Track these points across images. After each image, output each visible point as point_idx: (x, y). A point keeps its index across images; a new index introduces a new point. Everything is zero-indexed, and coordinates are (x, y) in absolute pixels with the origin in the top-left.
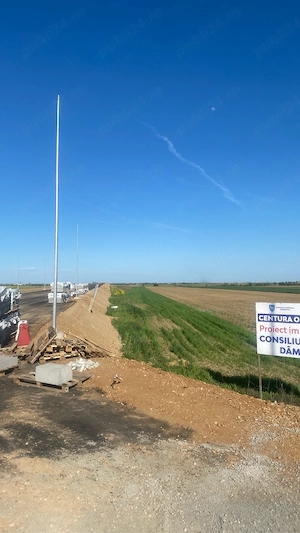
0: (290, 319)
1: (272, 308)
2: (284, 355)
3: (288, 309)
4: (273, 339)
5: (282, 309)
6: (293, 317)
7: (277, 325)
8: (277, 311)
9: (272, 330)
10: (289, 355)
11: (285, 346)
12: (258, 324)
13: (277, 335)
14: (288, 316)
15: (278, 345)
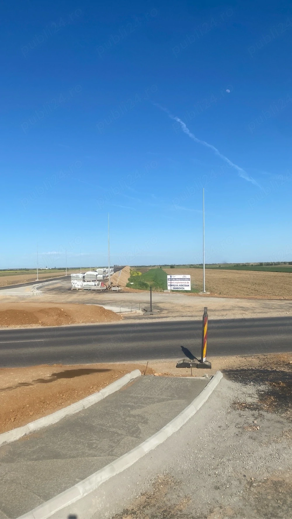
0: (175, 280)
1: (171, 277)
2: (174, 289)
3: (175, 277)
4: (171, 285)
5: (173, 277)
6: (175, 279)
7: (172, 281)
8: (172, 278)
9: (171, 283)
10: (175, 289)
11: (174, 287)
12: (168, 281)
13: (172, 284)
14: (174, 279)
15: (172, 287)
